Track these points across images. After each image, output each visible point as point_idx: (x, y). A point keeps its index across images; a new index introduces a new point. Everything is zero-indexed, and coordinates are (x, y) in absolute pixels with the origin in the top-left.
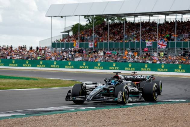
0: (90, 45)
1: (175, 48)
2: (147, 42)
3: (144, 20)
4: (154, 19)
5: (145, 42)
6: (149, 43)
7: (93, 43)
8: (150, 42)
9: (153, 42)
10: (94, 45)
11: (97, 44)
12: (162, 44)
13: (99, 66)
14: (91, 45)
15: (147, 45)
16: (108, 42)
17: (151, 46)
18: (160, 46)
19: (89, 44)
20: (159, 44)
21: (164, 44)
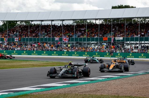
1: (74, 41)
2: (56, 38)
3: (48, 23)
4: (55, 23)
5: (54, 38)
6: (57, 39)
7: (18, 39)
8: (58, 38)
9: (60, 38)
10: (19, 40)
11: (21, 39)
12: (65, 39)
13: (25, 53)
14: (17, 40)
15: (56, 40)
16: (29, 38)
17: (58, 40)
18: (64, 40)
19: (15, 39)
21: (67, 39)
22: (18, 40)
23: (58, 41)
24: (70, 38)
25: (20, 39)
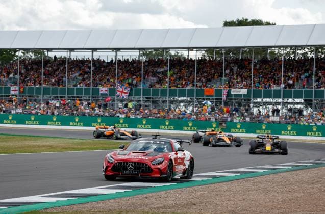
0: (12, 90)
1: (142, 96)
2: (101, 88)
3: (84, 56)
4: (100, 56)
5: (98, 87)
6: (103, 90)
7: (17, 88)
8: (106, 88)
9: (109, 89)
10: (20, 91)
11: (25, 89)
12: (122, 91)
13: (33, 121)
14: (15, 90)
15: (101, 92)
16: (42, 87)
18: (119, 93)
20: (117, 91)
21: (125, 91)
22: (17, 92)
23: (106, 94)
24: (131, 89)
25: (22, 89)
